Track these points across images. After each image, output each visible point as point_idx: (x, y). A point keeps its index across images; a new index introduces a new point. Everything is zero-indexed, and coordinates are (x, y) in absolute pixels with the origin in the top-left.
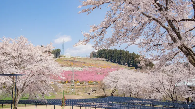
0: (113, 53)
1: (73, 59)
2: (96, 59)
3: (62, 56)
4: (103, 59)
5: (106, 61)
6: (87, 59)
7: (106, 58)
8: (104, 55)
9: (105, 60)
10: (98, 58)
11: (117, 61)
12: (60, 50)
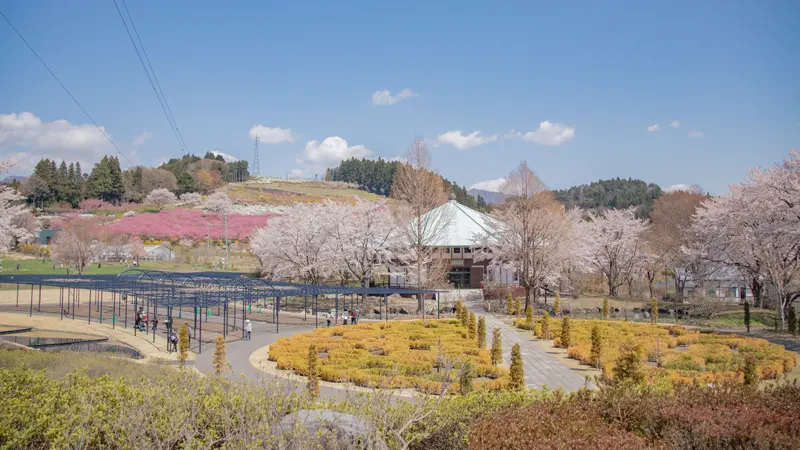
0: (376, 169)
1: (275, 187)
2: (336, 184)
3: (253, 179)
4: (352, 185)
5: (359, 189)
6: (314, 184)
7: (360, 183)
8: (354, 175)
9: (357, 186)
10: (341, 182)
11: (382, 190)
12: (246, 163)
